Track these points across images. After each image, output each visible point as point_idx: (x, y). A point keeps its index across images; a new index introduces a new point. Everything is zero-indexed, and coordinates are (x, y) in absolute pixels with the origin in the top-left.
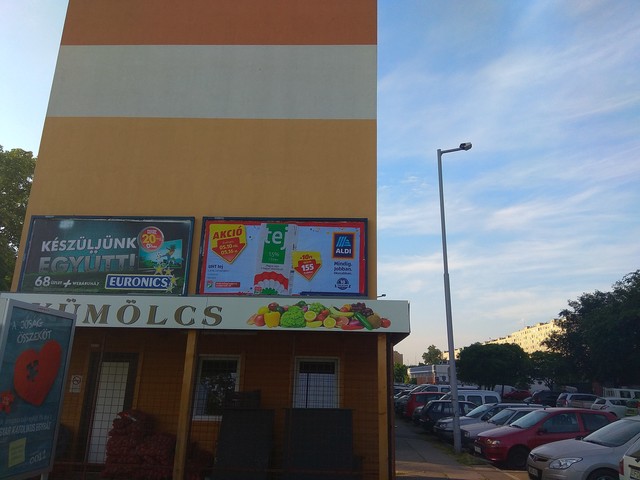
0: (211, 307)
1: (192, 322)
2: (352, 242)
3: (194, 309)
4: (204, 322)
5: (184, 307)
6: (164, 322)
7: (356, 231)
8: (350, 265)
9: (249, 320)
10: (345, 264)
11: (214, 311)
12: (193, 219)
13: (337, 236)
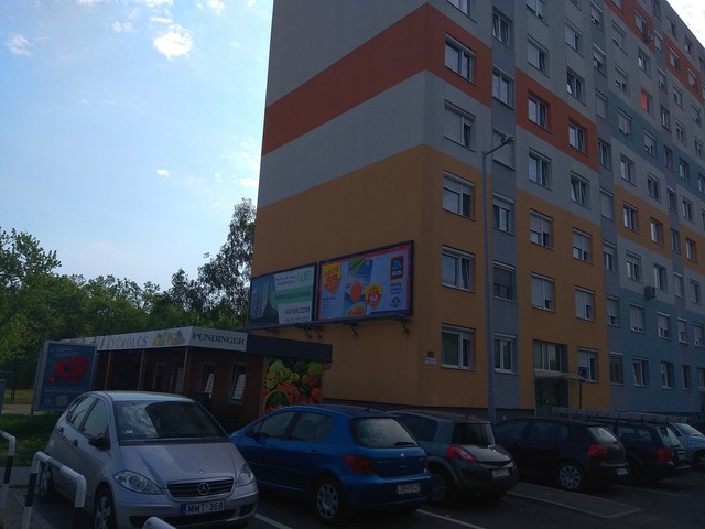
2: (402, 264)
3: (141, 339)
4: (143, 345)
6: (135, 346)
7: (404, 253)
8: (401, 284)
9: (152, 343)
10: (398, 284)
12: (315, 264)
13: (393, 260)
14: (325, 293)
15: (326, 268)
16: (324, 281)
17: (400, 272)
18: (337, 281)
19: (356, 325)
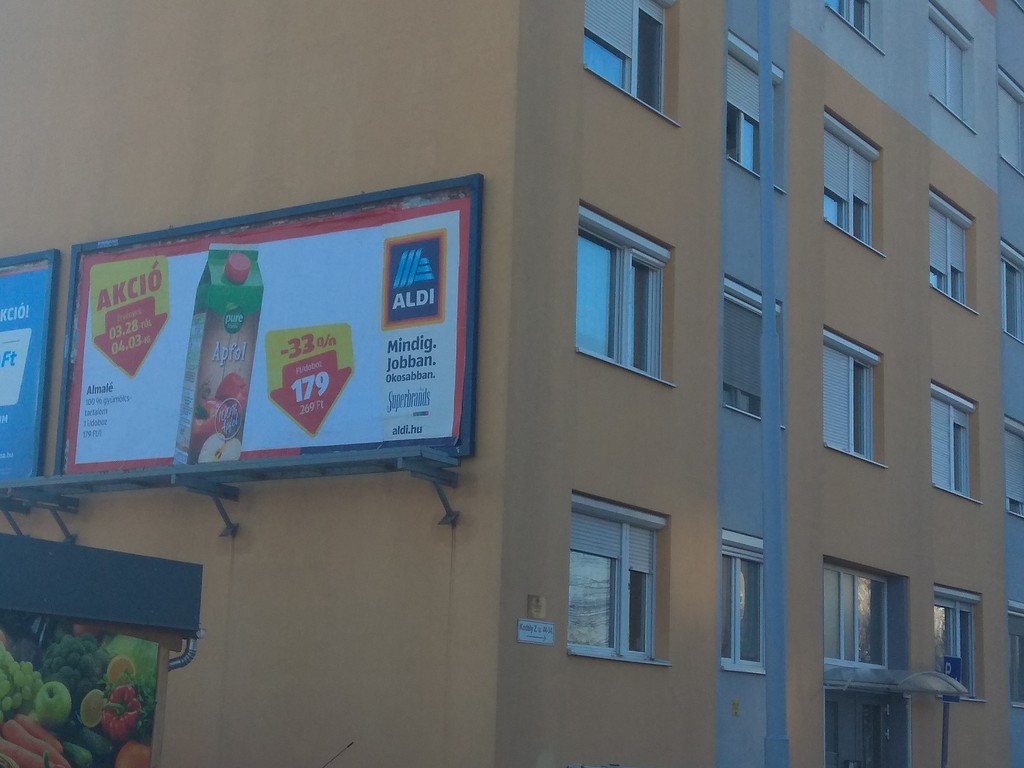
2: (435, 265)
7: (448, 224)
10: (418, 342)
13: (396, 251)
14: (97, 367)
15: (104, 276)
16: (94, 323)
17: (425, 297)
18: (153, 321)
19: (232, 494)
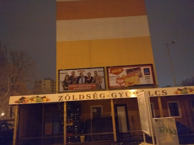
0: (163, 91)
1: (160, 95)
3: (159, 91)
4: (163, 94)
5: (157, 91)
6: (153, 95)
8: (149, 77)
9: (174, 93)
10: (148, 77)
11: (164, 91)
12: (103, 68)
17: (148, 73)
